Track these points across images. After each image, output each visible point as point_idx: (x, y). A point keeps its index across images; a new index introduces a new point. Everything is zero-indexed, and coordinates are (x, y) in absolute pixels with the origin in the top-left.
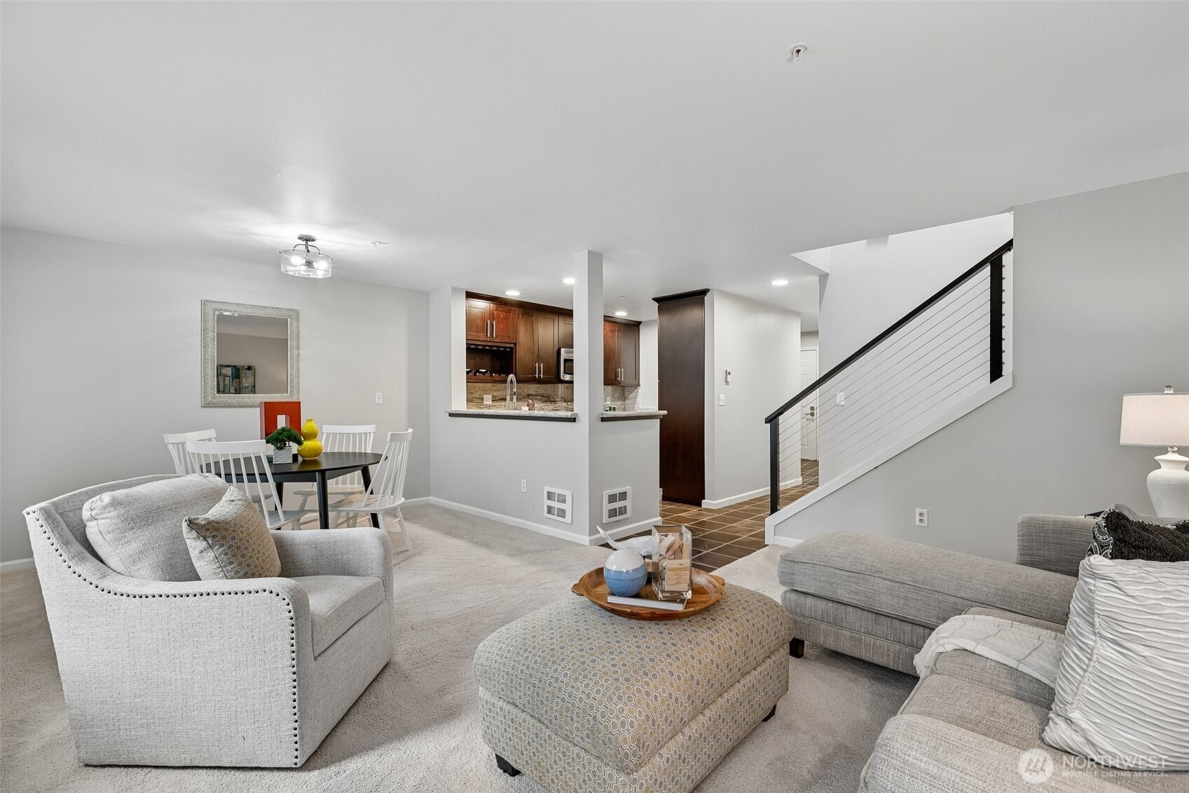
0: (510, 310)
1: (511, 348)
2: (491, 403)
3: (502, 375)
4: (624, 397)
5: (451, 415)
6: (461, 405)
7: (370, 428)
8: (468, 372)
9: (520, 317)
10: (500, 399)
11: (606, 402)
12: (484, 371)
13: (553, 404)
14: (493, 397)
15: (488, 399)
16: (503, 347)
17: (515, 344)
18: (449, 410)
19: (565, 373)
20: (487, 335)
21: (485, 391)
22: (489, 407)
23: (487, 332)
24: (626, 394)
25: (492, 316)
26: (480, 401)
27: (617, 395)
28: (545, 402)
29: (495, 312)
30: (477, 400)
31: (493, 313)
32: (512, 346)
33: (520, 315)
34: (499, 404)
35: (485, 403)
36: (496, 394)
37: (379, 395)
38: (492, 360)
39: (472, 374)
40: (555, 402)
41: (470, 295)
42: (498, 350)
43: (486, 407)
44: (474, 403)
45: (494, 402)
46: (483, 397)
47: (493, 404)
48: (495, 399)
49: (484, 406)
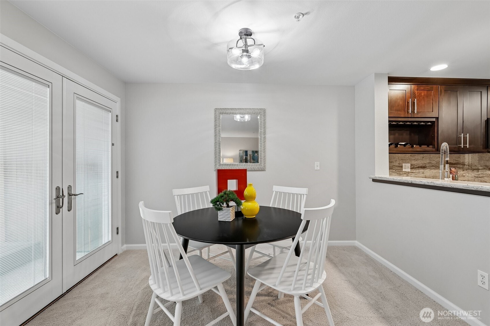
0: (432, 88)
1: (433, 123)
2: (409, 170)
3: (423, 146)
5: (374, 180)
6: (384, 173)
7: (304, 191)
8: (390, 145)
9: (443, 94)
10: (418, 167)
12: (404, 143)
13: (475, 172)
14: (412, 165)
15: (407, 168)
16: (423, 122)
17: (437, 118)
18: (373, 177)
20: (408, 112)
21: (405, 161)
22: (407, 174)
23: (408, 109)
25: (413, 95)
26: (399, 168)
28: (466, 169)
29: (416, 92)
30: (396, 168)
31: (414, 93)
32: (434, 120)
33: (443, 91)
34: (417, 171)
35: (404, 170)
36: (414, 162)
37: (317, 163)
38: (410, 134)
39: (393, 146)
40: (478, 170)
41: (392, 80)
42: (419, 124)
43: (405, 174)
44: (394, 170)
45: (413, 169)
46: (402, 166)
47: (412, 171)
48: (414, 166)
49: (403, 173)
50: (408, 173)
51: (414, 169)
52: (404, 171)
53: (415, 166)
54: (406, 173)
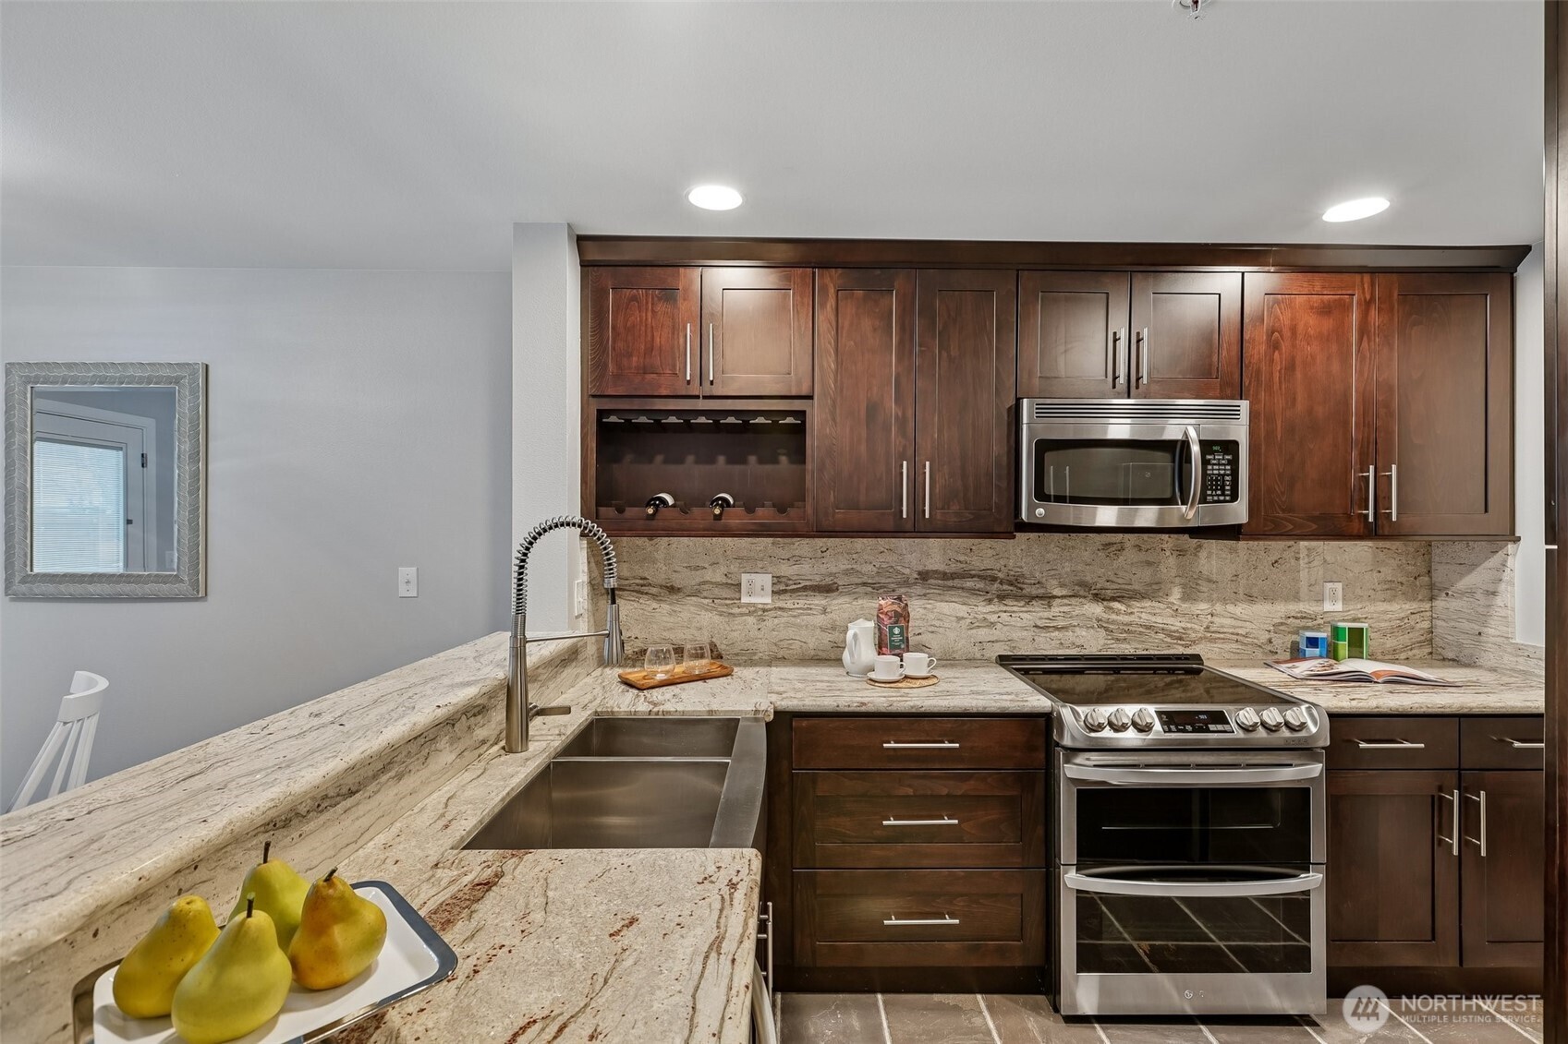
2: (767, 600)
4: (1432, 586)
10: (805, 588)
11: (1321, 600)
13: (1037, 606)
14: (777, 579)
15: (757, 589)
16: (763, 413)
19: (1041, 495)
20: (685, 376)
21: (750, 564)
22: (760, 614)
24: (1440, 574)
26: (727, 593)
27: (1387, 572)
28: (1001, 598)
30: (717, 591)
32: (799, 405)
34: (802, 603)
35: (745, 599)
36: (786, 570)
40: (1048, 598)
43: (750, 613)
44: (706, 598)
45: (782, 597)
46: (738, 585)
47: (778, 605)
48: (787, 586)
49: (744, 610)
50: (764, 611)
51: (787, 596)
52: (748, 605)
53: (790, 582)
54: (755, 611)
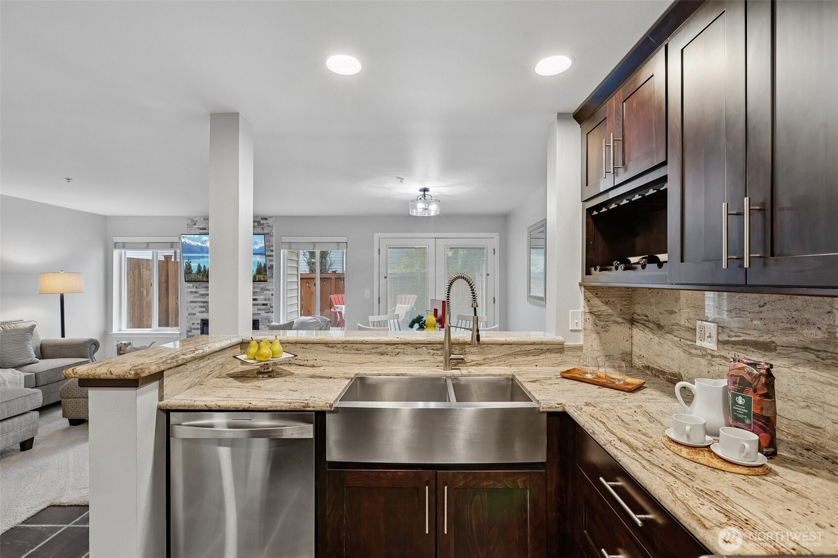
2: (714, 346)
14: (721, 330)
15: (707, 335)
26: (687, 335)
30: (682, 332)
35: (698, 342)
43: (703, 356)
44: (676, 336)
45: (726, 347)
46: (695, 329)
47: (724, 353)
48: (729, 336)
49: (698, 352)
50: (713, 356)
51: (729, 347)
52: (702, 348)
53: (732, 334)
54: (706, 355)
